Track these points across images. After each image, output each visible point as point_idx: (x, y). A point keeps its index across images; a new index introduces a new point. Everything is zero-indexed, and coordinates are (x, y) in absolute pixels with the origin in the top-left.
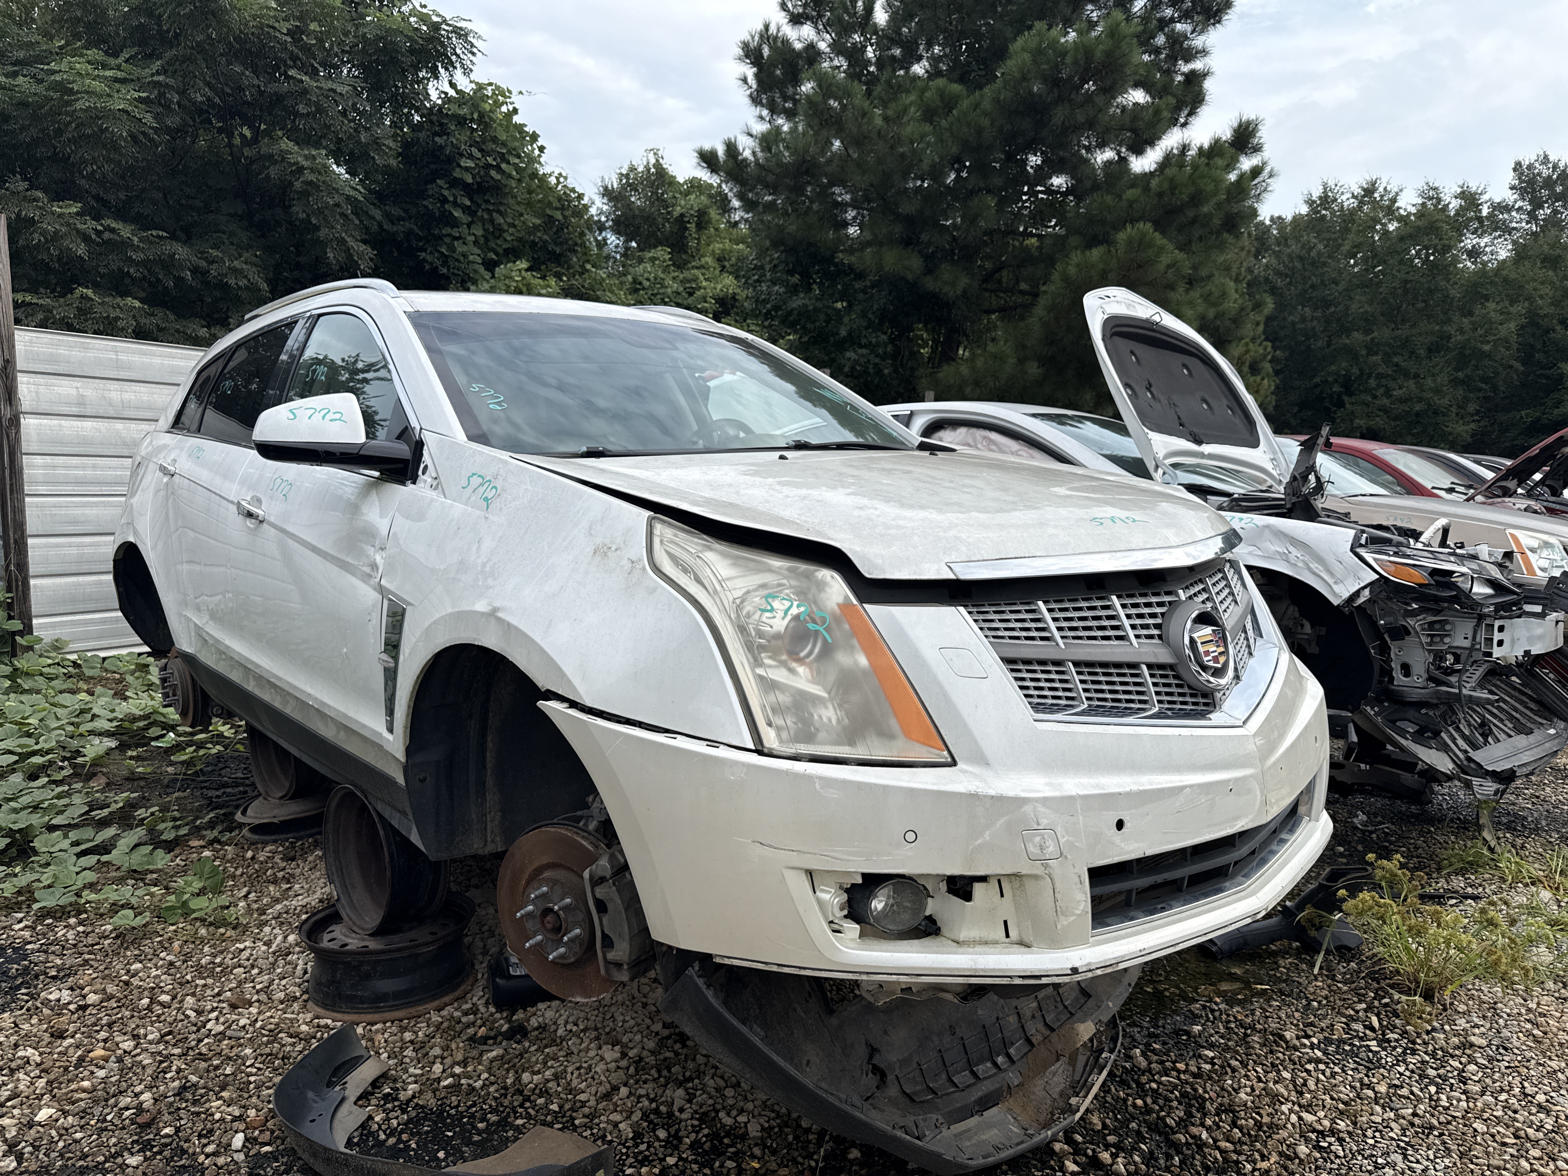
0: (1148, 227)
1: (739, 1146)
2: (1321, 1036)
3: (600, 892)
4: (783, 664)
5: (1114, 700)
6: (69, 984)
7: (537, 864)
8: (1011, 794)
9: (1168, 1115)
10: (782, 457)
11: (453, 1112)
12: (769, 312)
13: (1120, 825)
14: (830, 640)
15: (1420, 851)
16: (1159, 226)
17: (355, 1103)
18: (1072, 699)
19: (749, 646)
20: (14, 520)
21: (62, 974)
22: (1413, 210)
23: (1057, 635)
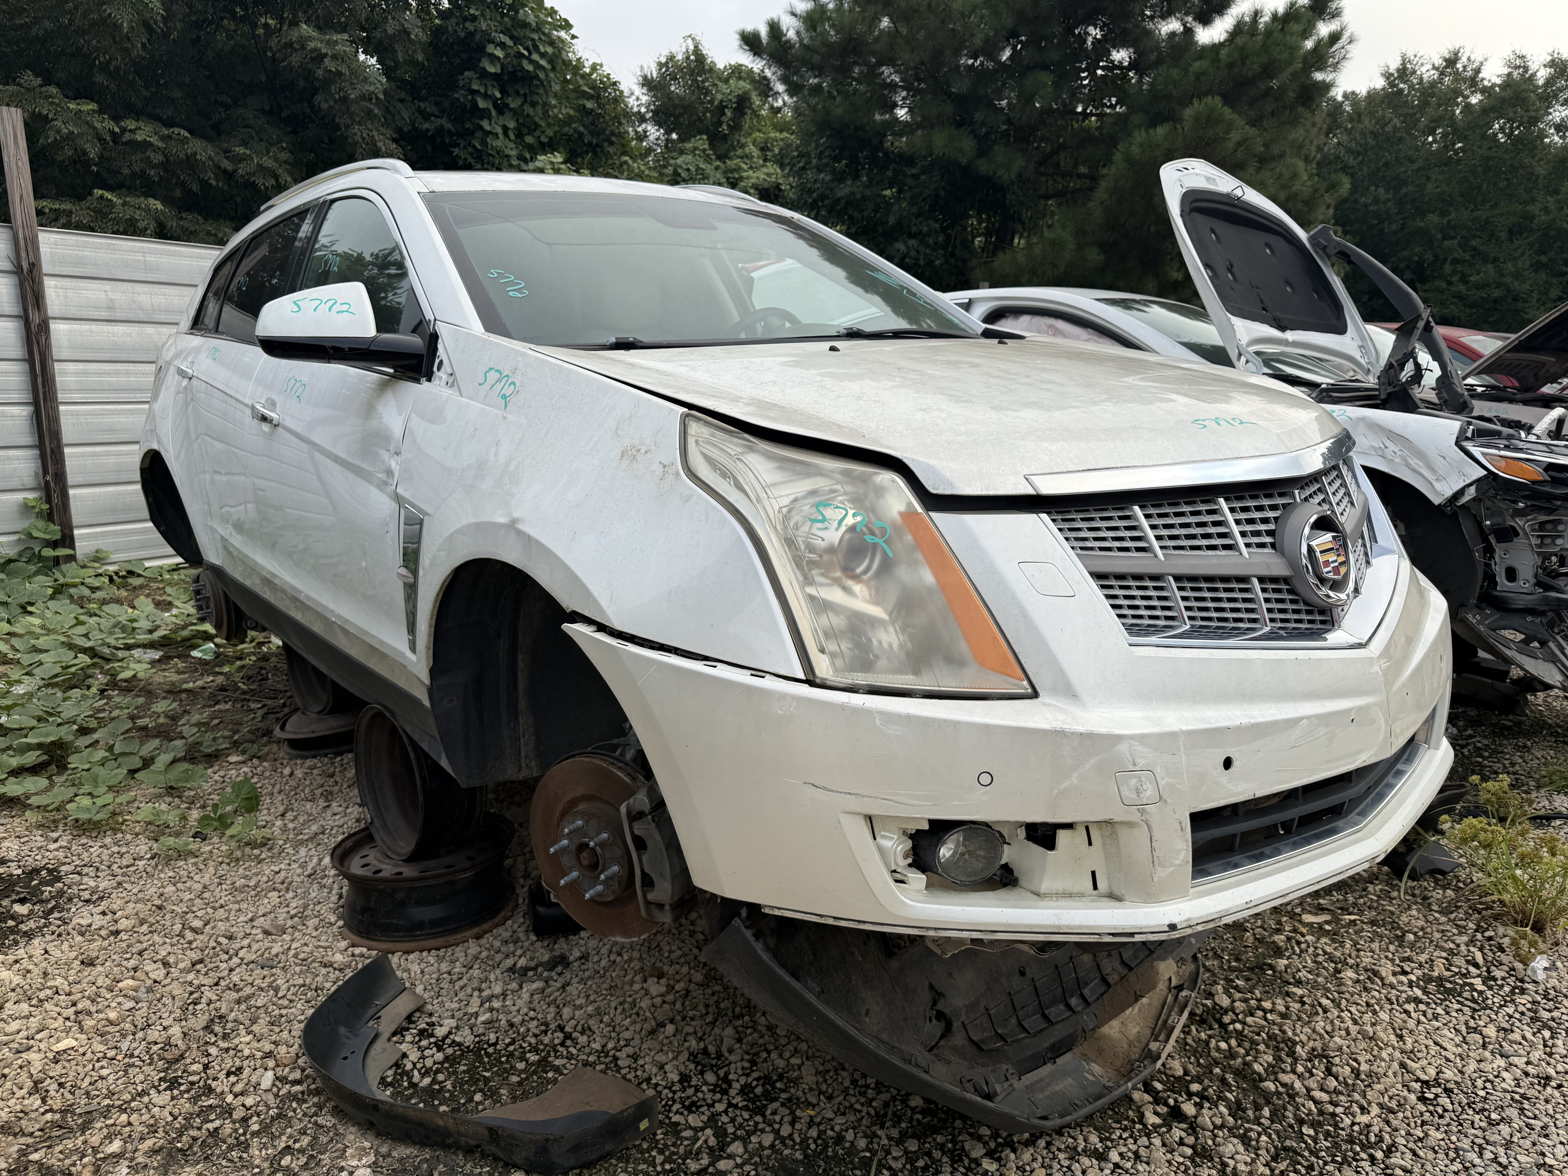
0: (1218, 101)
1: (793, 1091)
2: (1419, 973)
3: (639, 829)
4: (837, 582)
5: (1220, 619)
6: (101, 908)
7: (571, 795)
8: (1103, 730)
9: (1256, 1059)
10: (833, 349)
11: (491, 1050)
12: (815, 202)
13: (1228, 763)
14: (891, 555)
15: (1517, 768)
16: (1229, 99)
17: (389, 1040)
18: (1172, 618)
19: (798, 562)
20: (50, 430)
21: (95, 897)
22: (1498, 81)
23: (1156, 544)
